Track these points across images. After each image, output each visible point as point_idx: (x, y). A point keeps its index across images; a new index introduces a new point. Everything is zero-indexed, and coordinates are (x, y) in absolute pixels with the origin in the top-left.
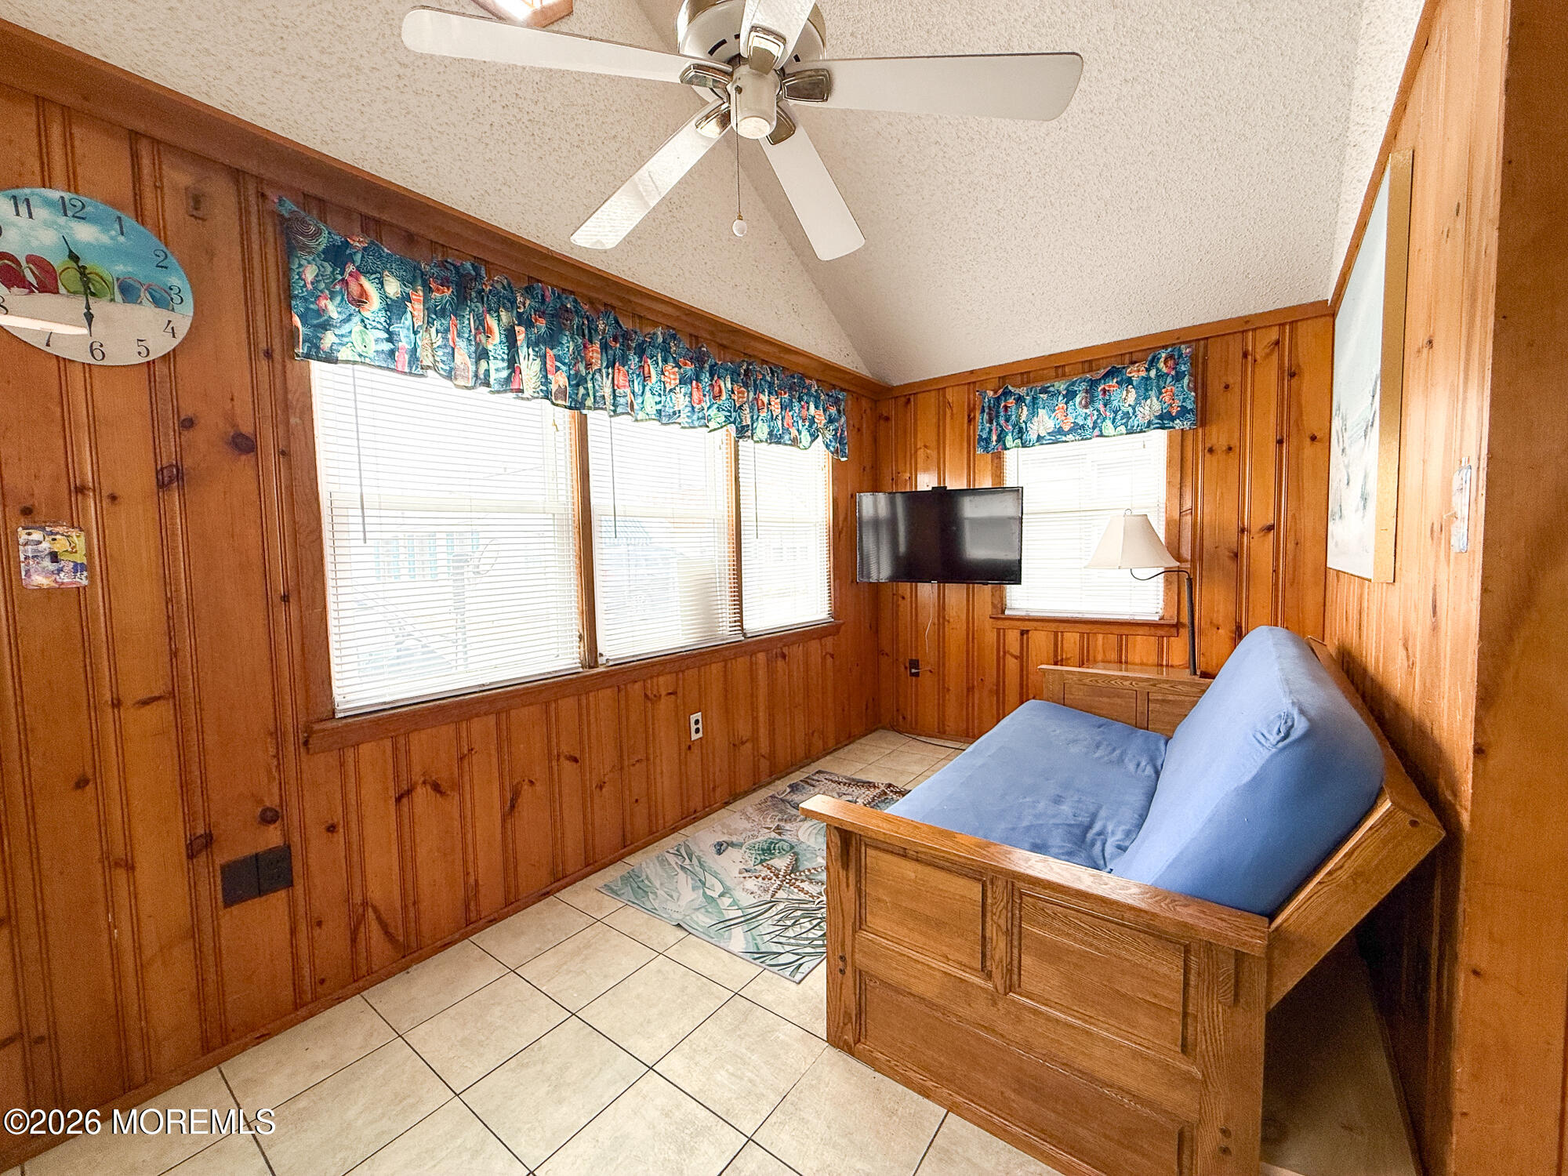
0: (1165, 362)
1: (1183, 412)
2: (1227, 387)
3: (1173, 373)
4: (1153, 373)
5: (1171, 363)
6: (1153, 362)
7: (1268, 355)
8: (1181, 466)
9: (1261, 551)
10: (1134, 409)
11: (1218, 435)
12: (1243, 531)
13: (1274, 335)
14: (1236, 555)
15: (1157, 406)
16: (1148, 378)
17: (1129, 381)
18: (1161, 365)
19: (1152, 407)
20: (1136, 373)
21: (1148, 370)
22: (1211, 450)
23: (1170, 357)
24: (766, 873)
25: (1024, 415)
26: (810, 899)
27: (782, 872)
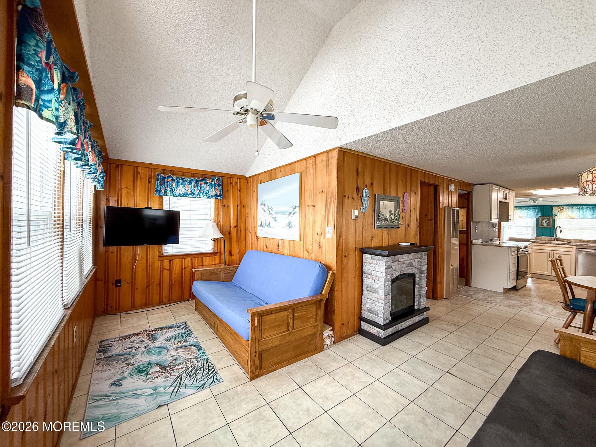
0: (216, 181)
1: (220, 195)
2: (227, 190)
3: (218, 184)
4: (213, 183)
5: (217, 181)
6: (213, 180)
7: (236, 184)
8: (217, 209)
9: (234, 232)
10: (208, 191)
11: (226, 202)
12: (231, 227)
13: (236, 180)
14: (229, 233)
15: (214, 192)
16: (212, 184)
17: (207, 183)
18: (215, 181)
19: (213, 192)
20: (209, 181)
21: (212, 181)
22: (224, 206)
23: (217, 179)
24: (157, 375)
25: (174, 185)
26: (187, 368)
27: (162, 371)
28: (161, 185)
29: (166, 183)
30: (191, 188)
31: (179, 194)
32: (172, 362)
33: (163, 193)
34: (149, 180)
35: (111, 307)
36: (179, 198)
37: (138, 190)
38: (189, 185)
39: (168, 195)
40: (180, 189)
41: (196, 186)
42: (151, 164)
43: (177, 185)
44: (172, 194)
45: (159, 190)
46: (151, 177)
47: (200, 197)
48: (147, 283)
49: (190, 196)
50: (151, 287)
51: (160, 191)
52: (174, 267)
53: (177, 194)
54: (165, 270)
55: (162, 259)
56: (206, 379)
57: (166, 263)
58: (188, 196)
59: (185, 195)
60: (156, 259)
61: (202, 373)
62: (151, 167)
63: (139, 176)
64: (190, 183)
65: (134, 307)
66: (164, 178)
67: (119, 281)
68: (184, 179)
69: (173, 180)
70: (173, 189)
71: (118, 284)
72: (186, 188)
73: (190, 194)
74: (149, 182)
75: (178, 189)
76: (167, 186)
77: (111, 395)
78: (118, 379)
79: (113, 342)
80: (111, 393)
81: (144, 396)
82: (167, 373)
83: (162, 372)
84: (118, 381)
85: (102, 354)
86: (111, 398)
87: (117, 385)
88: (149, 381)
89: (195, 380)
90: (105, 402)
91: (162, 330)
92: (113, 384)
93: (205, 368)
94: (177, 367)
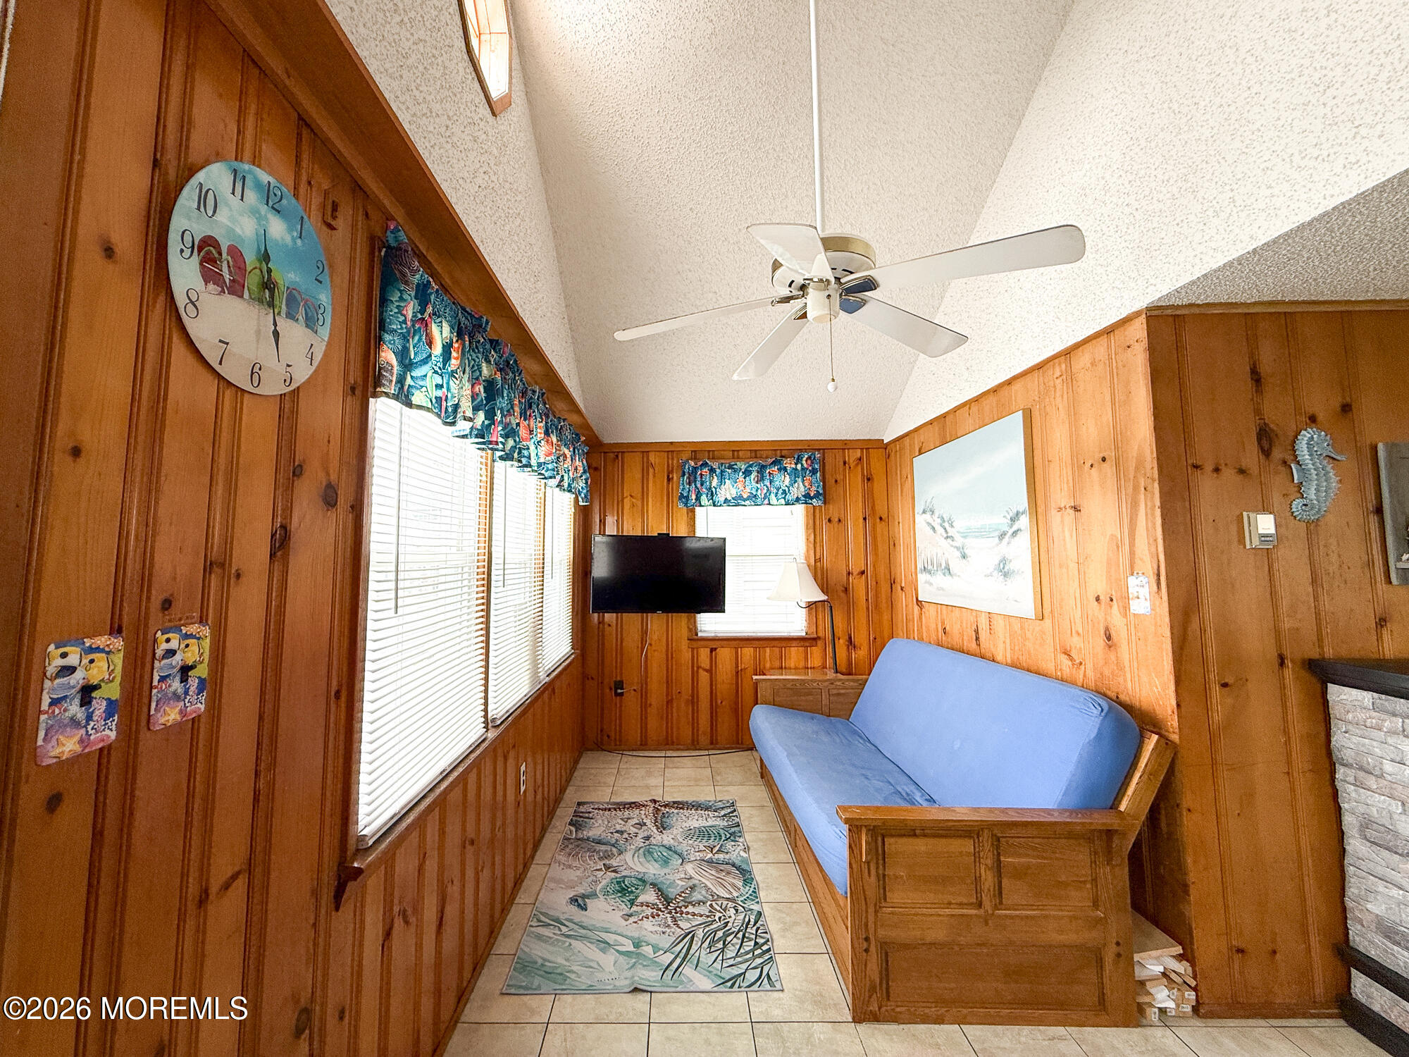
0: (806, 461)
1: (817, 495)
2: (836, 481)
3: (810, 468)
4: (799, 467)
5: (809, 462)
6: (799, 460)
7: (857, 465)
8: (813, 526)
9: (858, 586)
10: (789, 488)
11: (834, 511)
12: (849, 573)
13: (858, 453)
14: (846, 589)
15: (802, 488)
16: (796, 469)
17: (785, 469)
18: (804, 462)
19: (799, 489)
20: (789, 464)
21: (796, 464)
22: (830, 521)
23: (809, 458)
24: (649, 911)
25: (715, 482)
26: (709, 919)
27: (660, 906)
28: (690, 484)
29: (699, 479)
30: (750, 485)
31: (726, 501)
32: (683, 892)
33: (694, 501)
34: (668, 476)
35: (608, 736)
36: (725, 508)
37: (650, 499)
38: (745, 478)
39: (703, 504)
40: (728, 490)
41: (760, 479)
42: (671, 443)
43: (722, 482)
44: (711, 501)
45: (685, 495)
46: (673, 468)
47: (769, 504)
48: (667, 695)
49: (747, 503)
50: (675, 705)
51: (687, 498)
52: (720, 666)
53: (722, 500)
54: (701, 671)
55: (695, 644)
56: (744, 966)
57: (704, 654)
58: (743, 503)
59: (737, 501)
60: (684, 644)
61: (738, 947)
62: (671, 449)
63: (651, 470)
64: (747, 473)
65: (646, 744)
66: (695, 469)
67: (619, 685)
68: (735, 467)
69: (712, 470)
70: (714, 490)
71: (619, 691)
72: (740, 485)
73: (748, 499)
74: (669, 480)
75: (723, 490)
76: (702, 485)
77: (567, 923)
78: (583, 891)
79: (597, 811)
80: (566, 920)
81: (617, 951)
82: (669, 915)
83: (659, 909)
84: (584, 897)
85: (573, 829)
86: (564, 929)
87: (579, 905)
88: (632, 920)
89: (720, 958)
90: (554, 934)
91: (683, 809)
92: (574, 900)
93: (747, 935)
94: (690, 909)
